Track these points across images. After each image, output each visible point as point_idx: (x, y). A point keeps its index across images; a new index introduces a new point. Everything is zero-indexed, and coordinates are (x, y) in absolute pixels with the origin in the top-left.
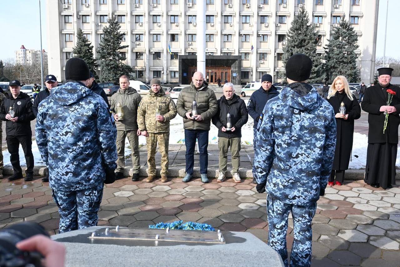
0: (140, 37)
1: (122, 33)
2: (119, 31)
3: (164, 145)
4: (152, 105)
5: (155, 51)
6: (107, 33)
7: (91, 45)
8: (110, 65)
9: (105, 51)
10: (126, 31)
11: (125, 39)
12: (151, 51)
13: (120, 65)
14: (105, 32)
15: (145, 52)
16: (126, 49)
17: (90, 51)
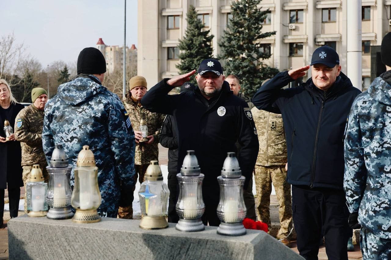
0: (297, 14)
1: (265, 9)
2: (259, 6)
3: (282, 187)
4: (262, 121)
5: (326, 40)
6: (238, 11)
7: (209, 34)
8: (242, 68)
9: (233, 42)
10: (273, 5)
11: (270, 20)
12: (319, 40)
13: (260, 67)
14: (235, 10)
15: (307, 43)
16: (272, 37)
17: (208, 43)
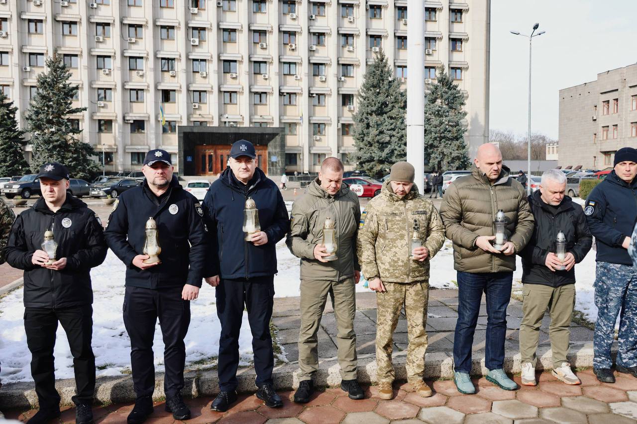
0: (105, 93)
1: (74, 86)
2: (68, 82)
5: (135, 119)
6: (46, 84)
7: (12, 107)
8: (53, 142)
9: (42, 116)
10: (81, 82)
11: (78, 97)
12: (127, 118)
13: (71, 142)
14: (43, 83)
15: (116, 120)
16: (82, 113)
17: (12, 116)
